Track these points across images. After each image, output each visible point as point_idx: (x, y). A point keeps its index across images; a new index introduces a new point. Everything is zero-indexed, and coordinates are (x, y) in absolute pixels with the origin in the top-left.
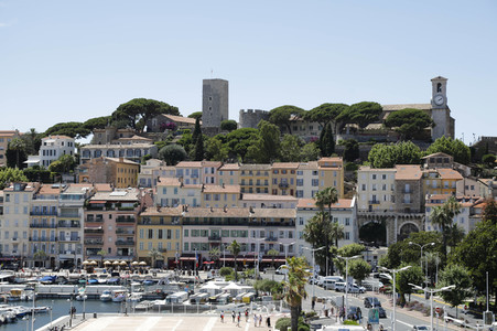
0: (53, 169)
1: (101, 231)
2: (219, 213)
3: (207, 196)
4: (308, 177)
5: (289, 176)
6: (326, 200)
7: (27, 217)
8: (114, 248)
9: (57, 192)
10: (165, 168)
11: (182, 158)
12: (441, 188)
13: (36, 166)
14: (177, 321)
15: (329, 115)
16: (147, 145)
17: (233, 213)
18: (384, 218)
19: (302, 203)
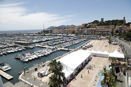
1: (93, 32)
2: (103, 30)
4: (111, 27)
5: (109, 27)
6: (113, 30)
7: (87, 31)
9: (89, 29)
11: (99, 25)
12: (124, 28)
13: (87, 26)
14: (99, 41)
15: (113, 21)
16: (96, 24)
17: (104, 30)
18: (118, 30)
19: (110, 29)
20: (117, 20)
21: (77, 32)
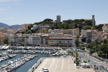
0: (35, 30)
1: (43, 41)
2: (61, 38)
3: (58, 35)
4: (74, 32)
5: (71, 31)
7: (32, 38)
8: (45, 43)
9: (36, 35)
10: (52, 30)
12: (94, 33)
13: (32, 30)
15: (76, 21)
16: (49, 26)
17: (63, 38)
18: (85, 38)
19: (73, 36)
20: (83, 20)
21: (13, 40)
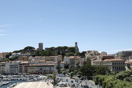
0: (14, 58)
1: (22, 68)
2: (42, 65)
3: (40, 62)
4: (56, 58)
5: (53, 58)
6: (59, 62)
7: (9, 67)
8: (24, 71)
9: (14, 62)
10: (33, 58)
11: (35, 56)
12: (77, 60)
13: (11, 58)
14: (35, 83)
15: (59, 48)
16: (29, 54)
17: (44, 65)
18: (68, 65)
19: (55, 63)
20: (66, 48)
